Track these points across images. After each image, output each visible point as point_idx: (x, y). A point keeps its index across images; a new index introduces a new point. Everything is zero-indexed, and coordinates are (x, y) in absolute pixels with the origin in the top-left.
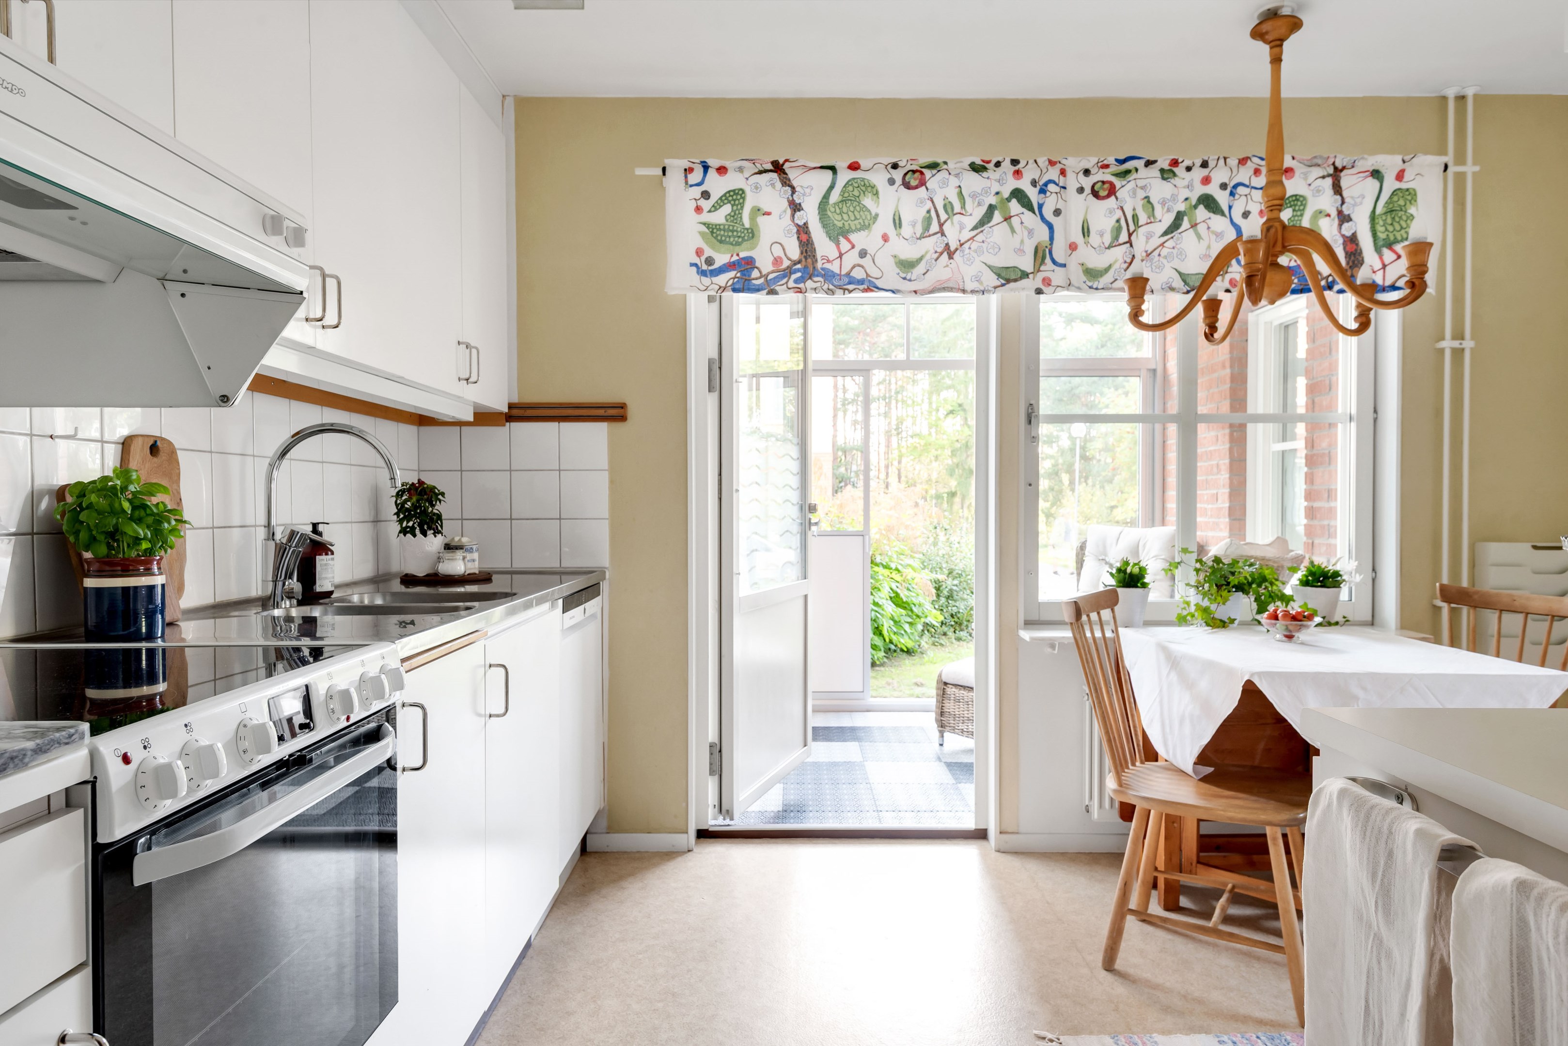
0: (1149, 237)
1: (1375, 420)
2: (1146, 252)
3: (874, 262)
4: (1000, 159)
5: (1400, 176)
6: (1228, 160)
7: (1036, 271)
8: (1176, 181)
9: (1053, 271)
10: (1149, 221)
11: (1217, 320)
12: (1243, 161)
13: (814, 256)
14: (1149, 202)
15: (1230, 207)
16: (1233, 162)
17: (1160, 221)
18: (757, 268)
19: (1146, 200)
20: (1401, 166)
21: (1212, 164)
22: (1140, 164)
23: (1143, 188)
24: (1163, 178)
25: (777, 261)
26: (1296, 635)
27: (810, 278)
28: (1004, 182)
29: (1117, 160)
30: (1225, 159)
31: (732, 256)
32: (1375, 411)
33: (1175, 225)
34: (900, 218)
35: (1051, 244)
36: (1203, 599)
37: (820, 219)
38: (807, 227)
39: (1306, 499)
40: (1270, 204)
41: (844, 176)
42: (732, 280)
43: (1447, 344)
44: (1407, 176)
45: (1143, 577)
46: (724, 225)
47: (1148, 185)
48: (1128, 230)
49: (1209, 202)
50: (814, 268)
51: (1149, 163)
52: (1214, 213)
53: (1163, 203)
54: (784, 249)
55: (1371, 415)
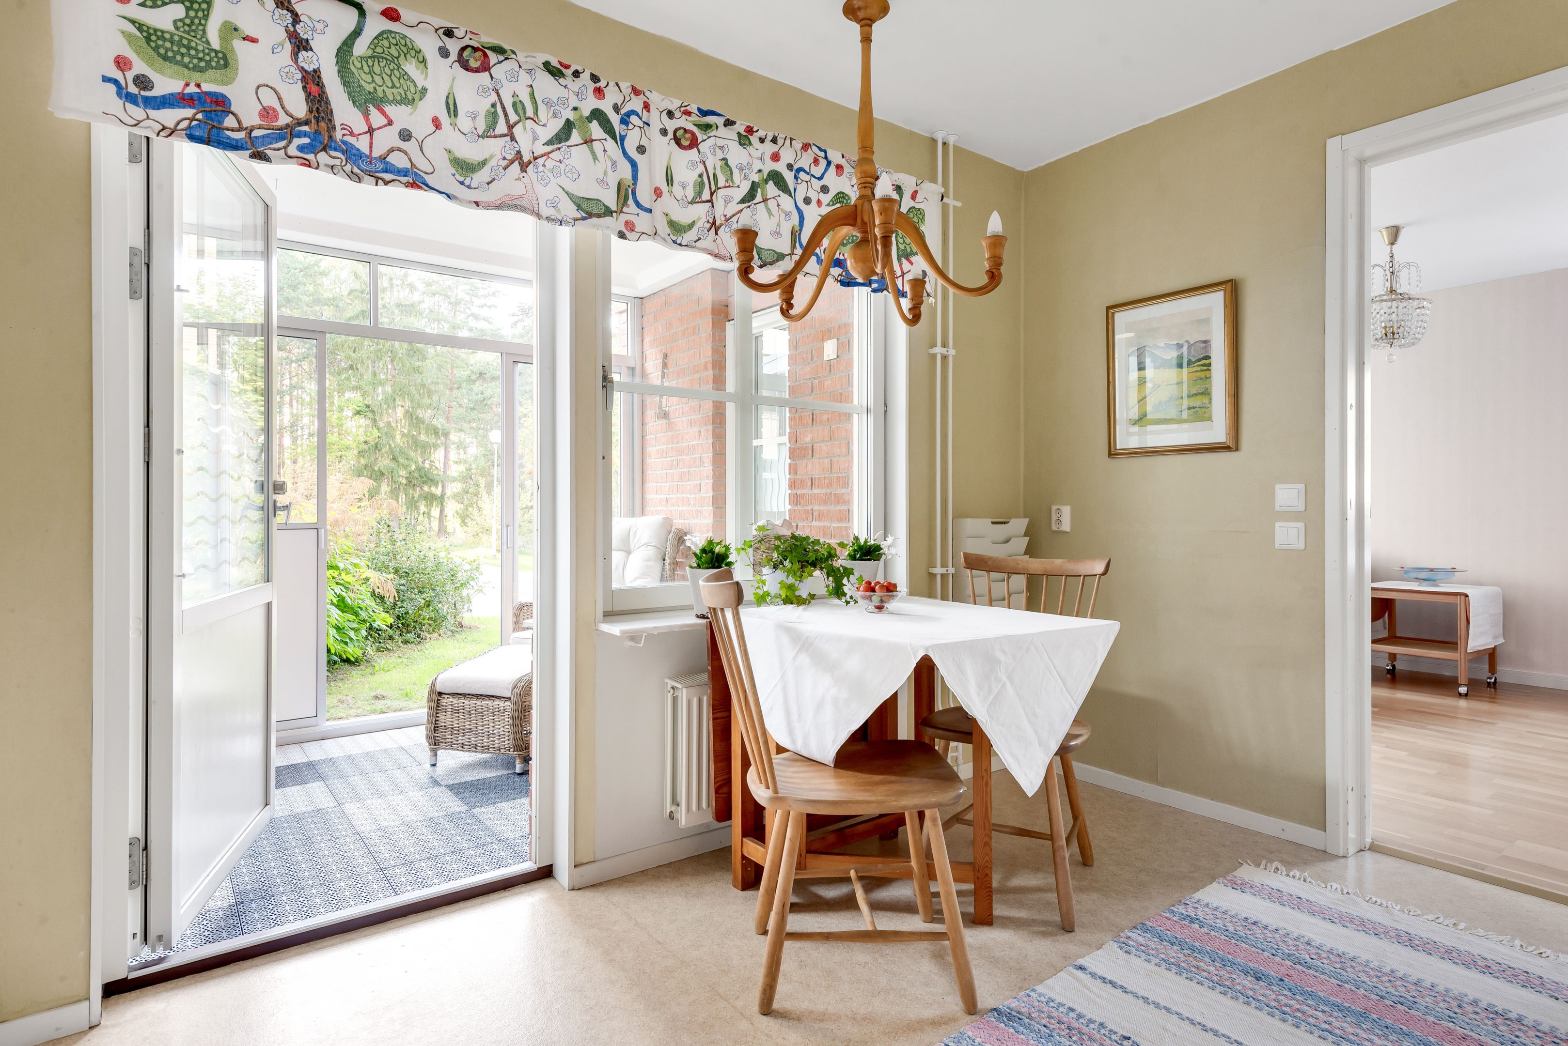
0: (728, 201)
1: (886, 411)
2: (725, 216)
3: (422, 150)
4: (580, 69)
5: (914, 196)
6: (793, 141)
7: (619, 211)
8: (750, 149)
9: (638, 215)
10: (727, 185)
11: (792, 297)
12: (806, 147)
13: (330, 120)
14: (727, 164)
15: (795, 190)
16: (798, 145)
17: (738, 187)
18: (233, 113)
19: (724, 162)
20: (915, 188)
21: (780, 141)
22: (720, 121)
23: (721, 148)
24: (741, 144)
25: (267, 113)
27: (324, 149)
28: (584, 97)
29: (699, 110)
30: (791, 140)
31: (187, 85)
32: (886, 405)
33: (750, 196)
34: (455, 104)
35: (635, 184)
36: (788, 577)
37: (339, 71)
38: (319, 77)
40: (863, 180)
41: (375, 25)
42: (187, 122)
43: (938, 350)
44: (919, 198)
45: (727, 557)
46: (172, 35)
47: (726, 146)
48: (710, 189)
49: (776, 178)
50: (330, 137)
51: (729, 123)
52: (783, 191)
53: (741, 169)
54: (280, 99)
55: (883, 408)
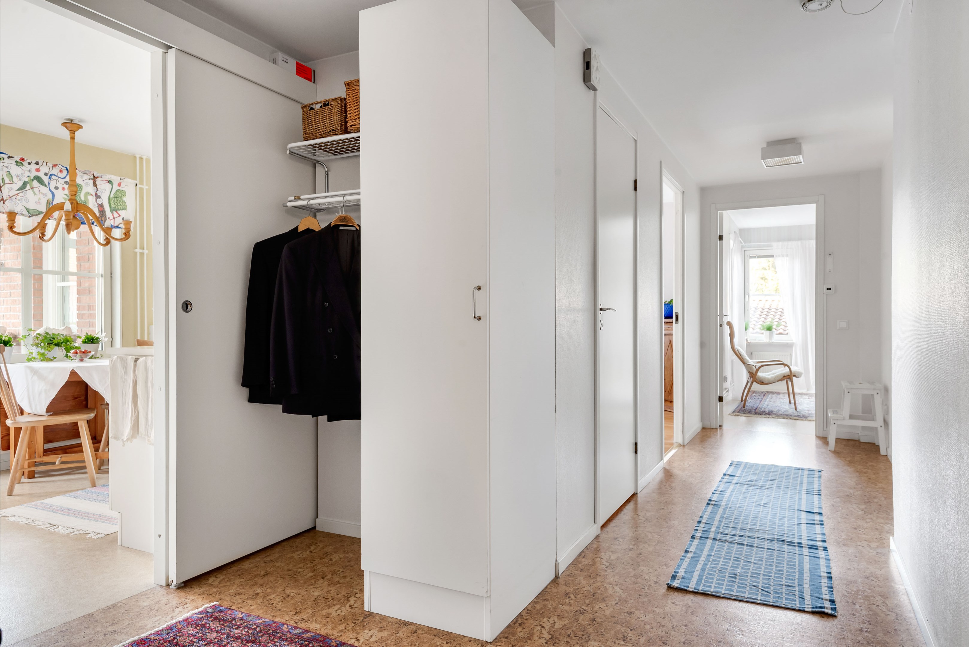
0: (10, 189)
1: (111, 277)
2: (9, 196)
5: (119, 185)
6: (48, 164)
8: (23, 167)
10: (10, 182)
11: (45, 231)
12: (54, 166)
14: (10, 174)
15: (49, 184)
16: (50, 165)
17: (16, 184)
19: (8, 173)
20: (120, 181)
21: (40, 163)
22: (5, 157)
23: (7, 167)
24: (17, 165)
26: (84, 359)
30: (46, 163)
32: (111, 274)
33: (24, 186)
36: (41, 350)
39: (78, 310)
40: (71, 193)
43: (138, 250)
44: (122, 185)
45: (10, 342)
47: (9, 166)
49: (39, 179)
51: (9, 157)
52: (42, 185)
53: (17, 176)
55: (110, 275)
